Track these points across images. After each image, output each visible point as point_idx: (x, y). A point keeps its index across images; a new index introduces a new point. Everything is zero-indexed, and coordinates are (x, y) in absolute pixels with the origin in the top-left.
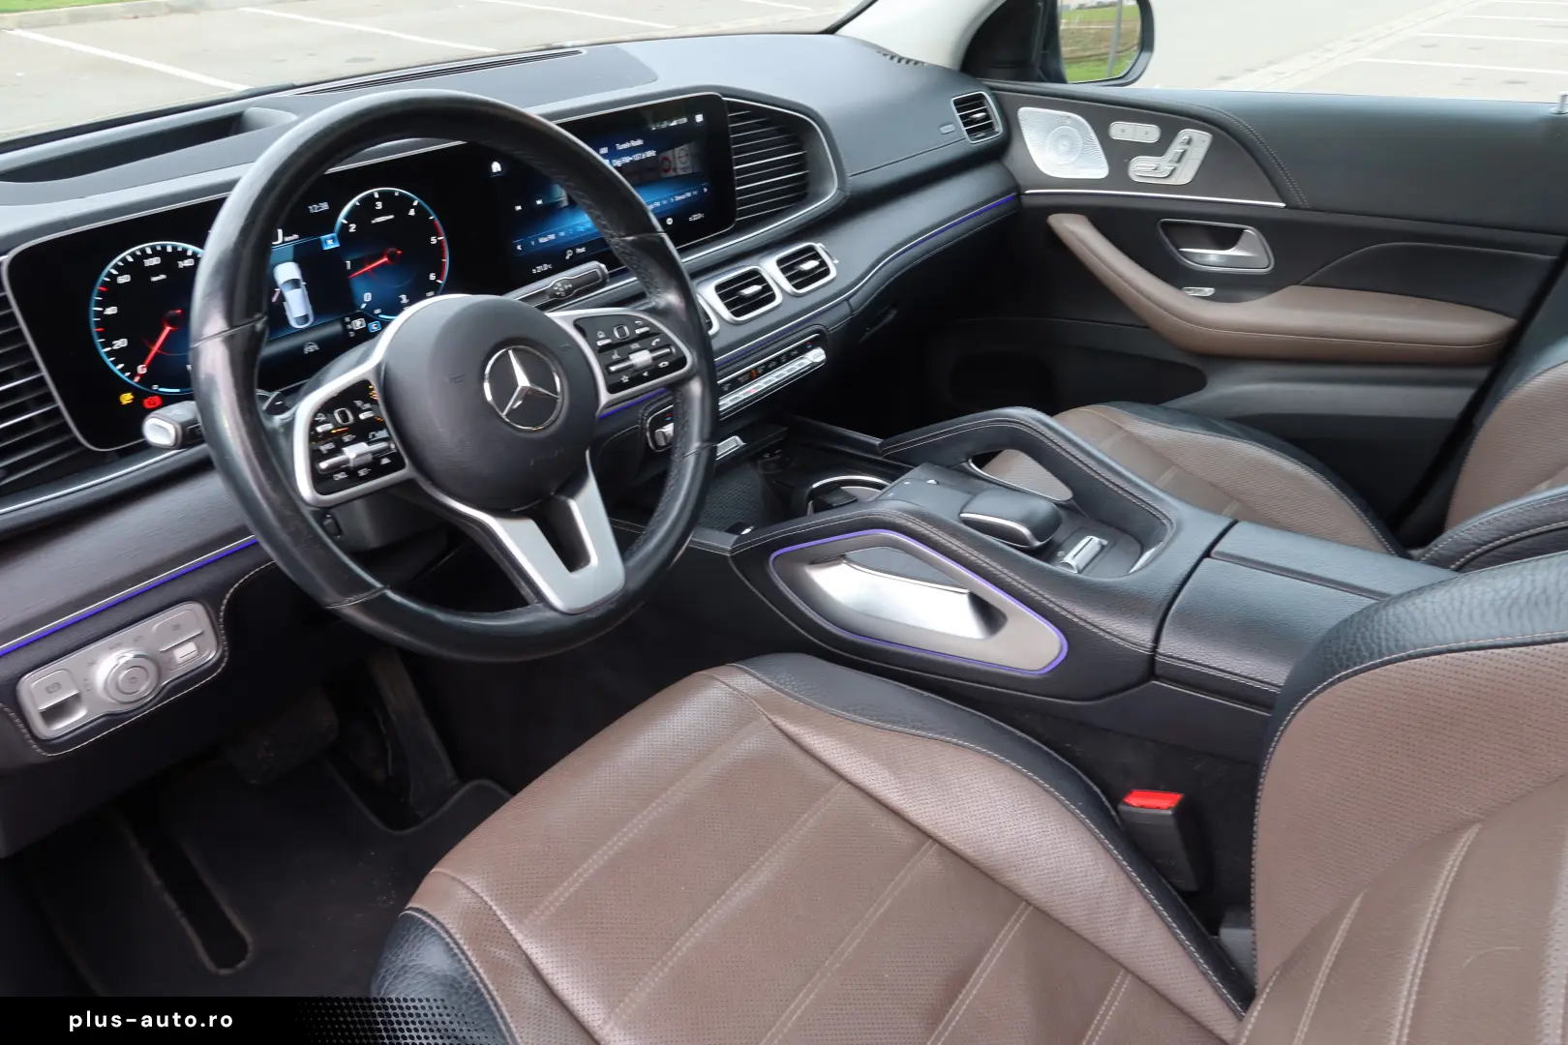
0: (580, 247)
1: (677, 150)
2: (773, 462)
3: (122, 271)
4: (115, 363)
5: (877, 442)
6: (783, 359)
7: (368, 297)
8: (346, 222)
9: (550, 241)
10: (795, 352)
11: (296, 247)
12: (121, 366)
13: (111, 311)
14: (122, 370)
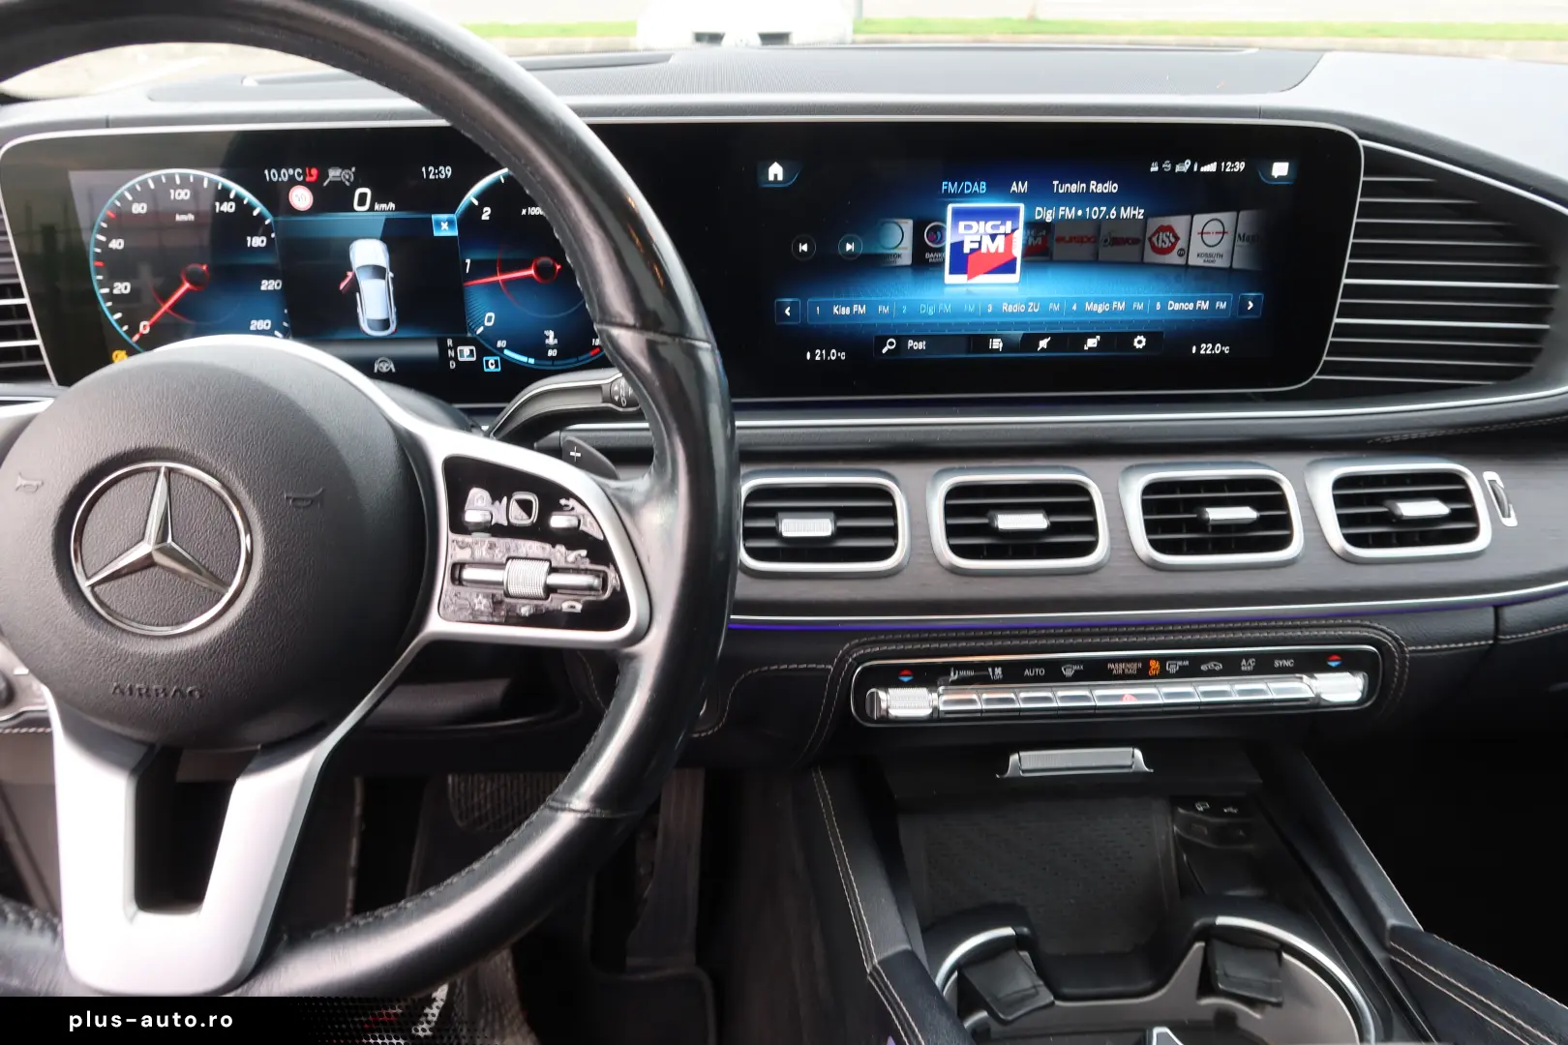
0: (917, 338)
1: (1200, 220)
2: (1205, 823)
3: (138, 197)
4: (113, 311)
5: (1396, 913)
6: (1245, 666)
7: (489, 319)
8: (476, 203)
9: (853, 316)
10: (1288, 663)
11: (388, 221)
12: (119, 315)
13: (117, 244)
14: (121, 322)
